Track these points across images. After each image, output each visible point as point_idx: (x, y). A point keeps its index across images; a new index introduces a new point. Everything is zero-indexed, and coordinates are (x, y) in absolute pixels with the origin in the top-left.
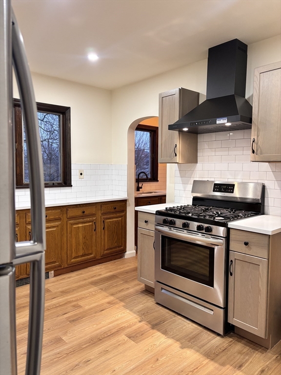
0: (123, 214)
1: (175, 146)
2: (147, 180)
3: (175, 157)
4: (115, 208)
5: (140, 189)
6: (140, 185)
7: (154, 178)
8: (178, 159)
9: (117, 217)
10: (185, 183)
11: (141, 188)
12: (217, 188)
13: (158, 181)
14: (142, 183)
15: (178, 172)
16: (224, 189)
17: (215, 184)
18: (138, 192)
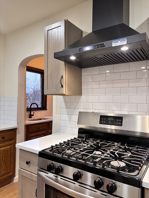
0: (12, 142)
1: (61, 77)
2: (38, 109)
3: (61, 88)
4: (4, 138)
5: (32, 117)
6: (32, 113)
7: (44, 107)
8: (65, 91)
9: (5, 146)
10: (70, 114)
11: (33, 115)
12: (104, 120)
13: (47, 109)
14: (34, 111)
15: (63, 104)
16: (111, 121)
17: (101, 116)
18: (31, 119)
